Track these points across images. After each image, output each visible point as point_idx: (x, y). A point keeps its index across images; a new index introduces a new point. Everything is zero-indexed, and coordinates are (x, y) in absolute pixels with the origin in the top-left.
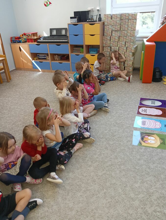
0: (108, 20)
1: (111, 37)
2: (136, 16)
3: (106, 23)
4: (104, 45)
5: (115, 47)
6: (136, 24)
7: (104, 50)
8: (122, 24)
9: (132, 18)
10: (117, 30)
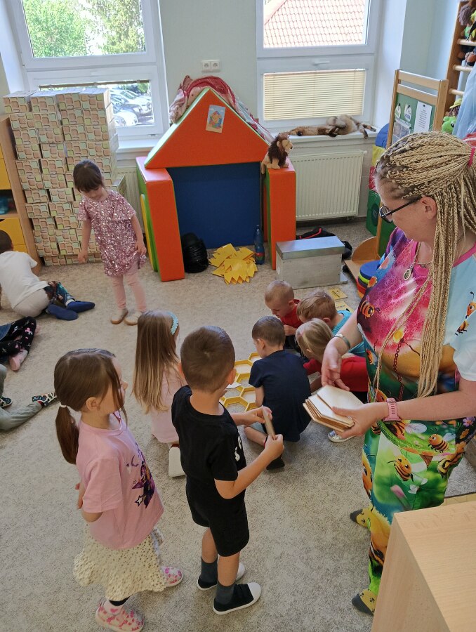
0: (20, 114)
1: (39, 160)
2: (103, 100)
3: (15, 125)
4: (26, 186)
5: (60, 190)
6: (106, 122)
7: (29, 200)
8: (65, 122)
9: (93, 107)
10: (54, 140)
